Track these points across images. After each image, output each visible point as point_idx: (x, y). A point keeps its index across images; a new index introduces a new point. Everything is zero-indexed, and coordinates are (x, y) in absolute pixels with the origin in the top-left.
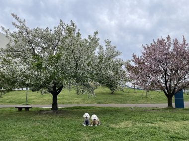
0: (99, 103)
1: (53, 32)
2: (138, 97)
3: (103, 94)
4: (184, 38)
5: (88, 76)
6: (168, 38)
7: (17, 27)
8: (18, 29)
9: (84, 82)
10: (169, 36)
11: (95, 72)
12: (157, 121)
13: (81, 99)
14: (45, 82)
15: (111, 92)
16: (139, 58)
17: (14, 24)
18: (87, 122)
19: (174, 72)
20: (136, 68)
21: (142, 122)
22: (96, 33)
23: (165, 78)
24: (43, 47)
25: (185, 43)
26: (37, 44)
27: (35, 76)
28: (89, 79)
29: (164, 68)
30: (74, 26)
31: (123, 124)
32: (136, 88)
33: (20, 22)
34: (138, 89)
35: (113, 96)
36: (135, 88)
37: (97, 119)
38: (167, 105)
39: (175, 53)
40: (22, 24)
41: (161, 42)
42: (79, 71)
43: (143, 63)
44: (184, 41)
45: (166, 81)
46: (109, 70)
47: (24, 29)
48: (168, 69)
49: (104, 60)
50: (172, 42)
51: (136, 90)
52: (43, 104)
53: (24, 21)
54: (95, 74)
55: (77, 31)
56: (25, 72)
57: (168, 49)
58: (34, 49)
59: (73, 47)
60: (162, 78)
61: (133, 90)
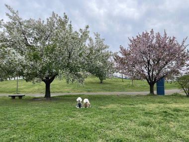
0: (89, 91)
1: (45, 23)
2: (125, 86)
3: (92, 83)
4: (165, 32)
5: (80, 66)
6: (152, 32)
7: (10, 17)
8: (12, 20)
9: (77, 71)
10: (152, 30)
11: (86, 62)
12: (137, 104)
13: (71, 88)
14: (41, 72)
15: (100, 81)
16: (126, 49)
17: (8, 15)
18: (80, 105)
19: (156, 62)
20: (122, 59)
21: (126, 104)
22: (87, 27)
23: (148, 68)
24: (35, 38)
25: (166, 36)
26: (30, 35)
27: (32, 65)
28: (81, 69)
29: (147, 59)
30: (66, 18)
31: (110, 106)
32: (124, 77)
33: (14, 13)
34: (126, 78)
35: (102, 86)
36: (122, 78)
37: (88, 102)
38: (149, 92)
39: (157, 45)
40: (15, 15)
41: (145, 35)
42: (71, 61)
43: (129, 54)
44: (166, 34)
45: (149, 71)
46: (98, 62)
47: (18, 20)
48: (151, 60)
49: (94, 51)
50: (155, 35)
51: (124, 80)
52: (33, 93)
53: (17, 12)
54: (86, 64)
55: (69, 23)
56: (22, 62)
57: (151, 42)
58: (26, 39)
59: (66, 40)
60: (145, 68)
61: (121, 80)
